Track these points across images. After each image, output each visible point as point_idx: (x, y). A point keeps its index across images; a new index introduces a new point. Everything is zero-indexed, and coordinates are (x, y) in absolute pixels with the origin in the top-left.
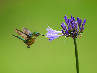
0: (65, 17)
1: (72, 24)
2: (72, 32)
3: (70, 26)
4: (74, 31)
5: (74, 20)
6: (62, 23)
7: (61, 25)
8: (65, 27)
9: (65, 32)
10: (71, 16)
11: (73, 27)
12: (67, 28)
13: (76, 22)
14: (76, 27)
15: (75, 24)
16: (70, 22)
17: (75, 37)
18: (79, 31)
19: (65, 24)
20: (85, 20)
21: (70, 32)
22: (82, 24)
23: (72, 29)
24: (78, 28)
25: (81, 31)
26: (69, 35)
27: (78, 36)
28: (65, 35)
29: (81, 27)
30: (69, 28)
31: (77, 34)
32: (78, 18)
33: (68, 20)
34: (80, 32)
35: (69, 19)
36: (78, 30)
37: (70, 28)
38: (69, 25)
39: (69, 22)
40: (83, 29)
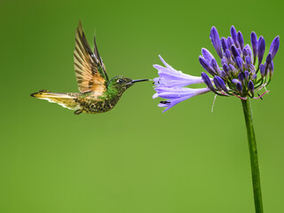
0: (213, 32)
1: (235, 54)
2: (237, 81)
3: (230, 62)
4: (242, 76)
5: (241, 42)
6: (204, 51)
7: (201, 60)
8: (214, 66)
9: (215, 80)
10: (233, 30)
11: (238, 65)
12: (220, 69)
13: (249, 47)
14: (248, 62)
15: (245, 53)
16: (230, 48)
17: (245, 96)
18: (259, 76)
19: (213, 55)
20: (277, 41)
21: (230, 78)
22: (267, 52)
23: (236, 71)
24: (256, 67)
25: (266, 74)
26: (228, 88)
27: (254, 91)
28: (213, 89)
29: (264, 62)
30: (225, 67)
31: (251, 87)
32: (253, 35)
33: (223, 41)
34: (262, 79)
35: (226, 39)
36: (254, 73)
37: (231, 68)
38: (227, 57)
39: (224, 48)
40: (271, 69)
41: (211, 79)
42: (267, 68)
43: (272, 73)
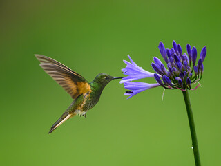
0: (161, 45)
1: (177, 60)
2: (178, 78)
3: (173, 66)
4: (182, 75)
5: (180, 51)
6: (155, 59)
7: (153, 65)
8: (163, 68)
9: (164, 78)
10: (174, 44)
11: (179, 67)
12: (167, 70)
13: (185, 54)
14: (186, 65)
15: (184, 59)
16: (173, 55)
17: (184, 88)
18: (194, 75)
19: (161, 61)
20: (205, 50)
21: (174, 77)
22: (198, 57)
23: (178, 72)
24: (191, 68)
25: (198, 73)
26: (173, 83)
27: (191, 85)
28: (163, 86)
29: (197, 64)
30: (170, 69)
31: (189, 82)
32: (188, 46)
33: (168, 51)
34: (196, 76)
36: (190, 73)
37: (174, 70)
38: (171, 62)
39: (169, 56)
40: (202, 69)
42: (199, 69)
43: (203, 72)
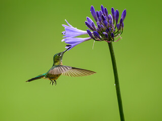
0: (92, 8)
1: (104, 19)
2: (105, 33)
3: (101, 23)
4: (108, 30)
5: (106, 13)
6: (88, 18)
7: (86, 23)
8: (93, 26)
9: (94, 33)
10: (102, 7)
11: (105, 25)
12: (96, 27)
13: (110, 15)
14: (111, 23)
15: (109, 18)
16: (101, 16)
17: (109, 40)
18: (116, 30)
19: (92, 20)
20: (125, 12)
21: (101, 32)
22: (120, 17)
23: (105, 28)
24: (114, 25)
25: (120, 29)
26: (101, 37)
27: (115, 38)
29: (119, 23)
30: (99, 26)
31: (113, 36)
32: (112, 9)
33: (97, 13)
34: (118, 31)
35: (99, 12)
36: (114, 29)
37: (102, 27)
38: (100, 21)
39: (98, 16)
40: (123, 26)
41: (92, 32)
42: (120, 27)
43: (124, 28)
